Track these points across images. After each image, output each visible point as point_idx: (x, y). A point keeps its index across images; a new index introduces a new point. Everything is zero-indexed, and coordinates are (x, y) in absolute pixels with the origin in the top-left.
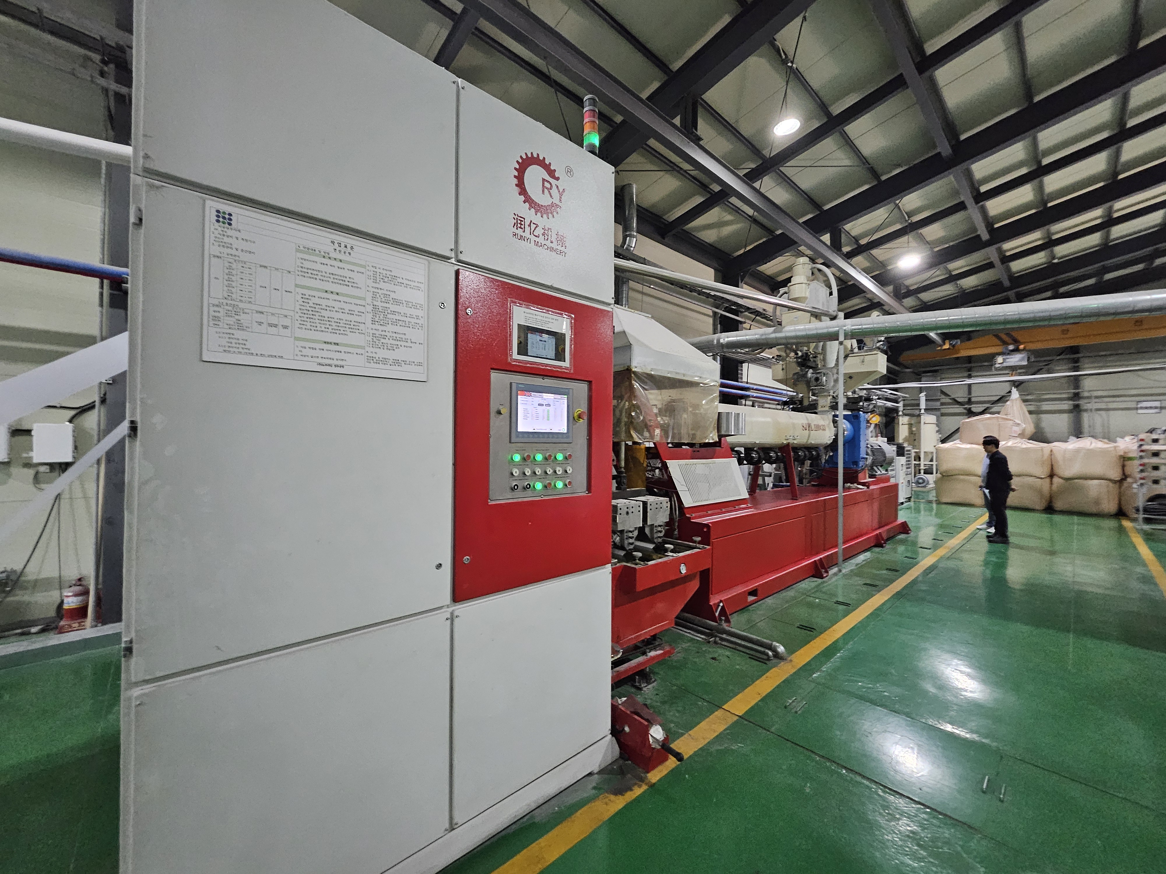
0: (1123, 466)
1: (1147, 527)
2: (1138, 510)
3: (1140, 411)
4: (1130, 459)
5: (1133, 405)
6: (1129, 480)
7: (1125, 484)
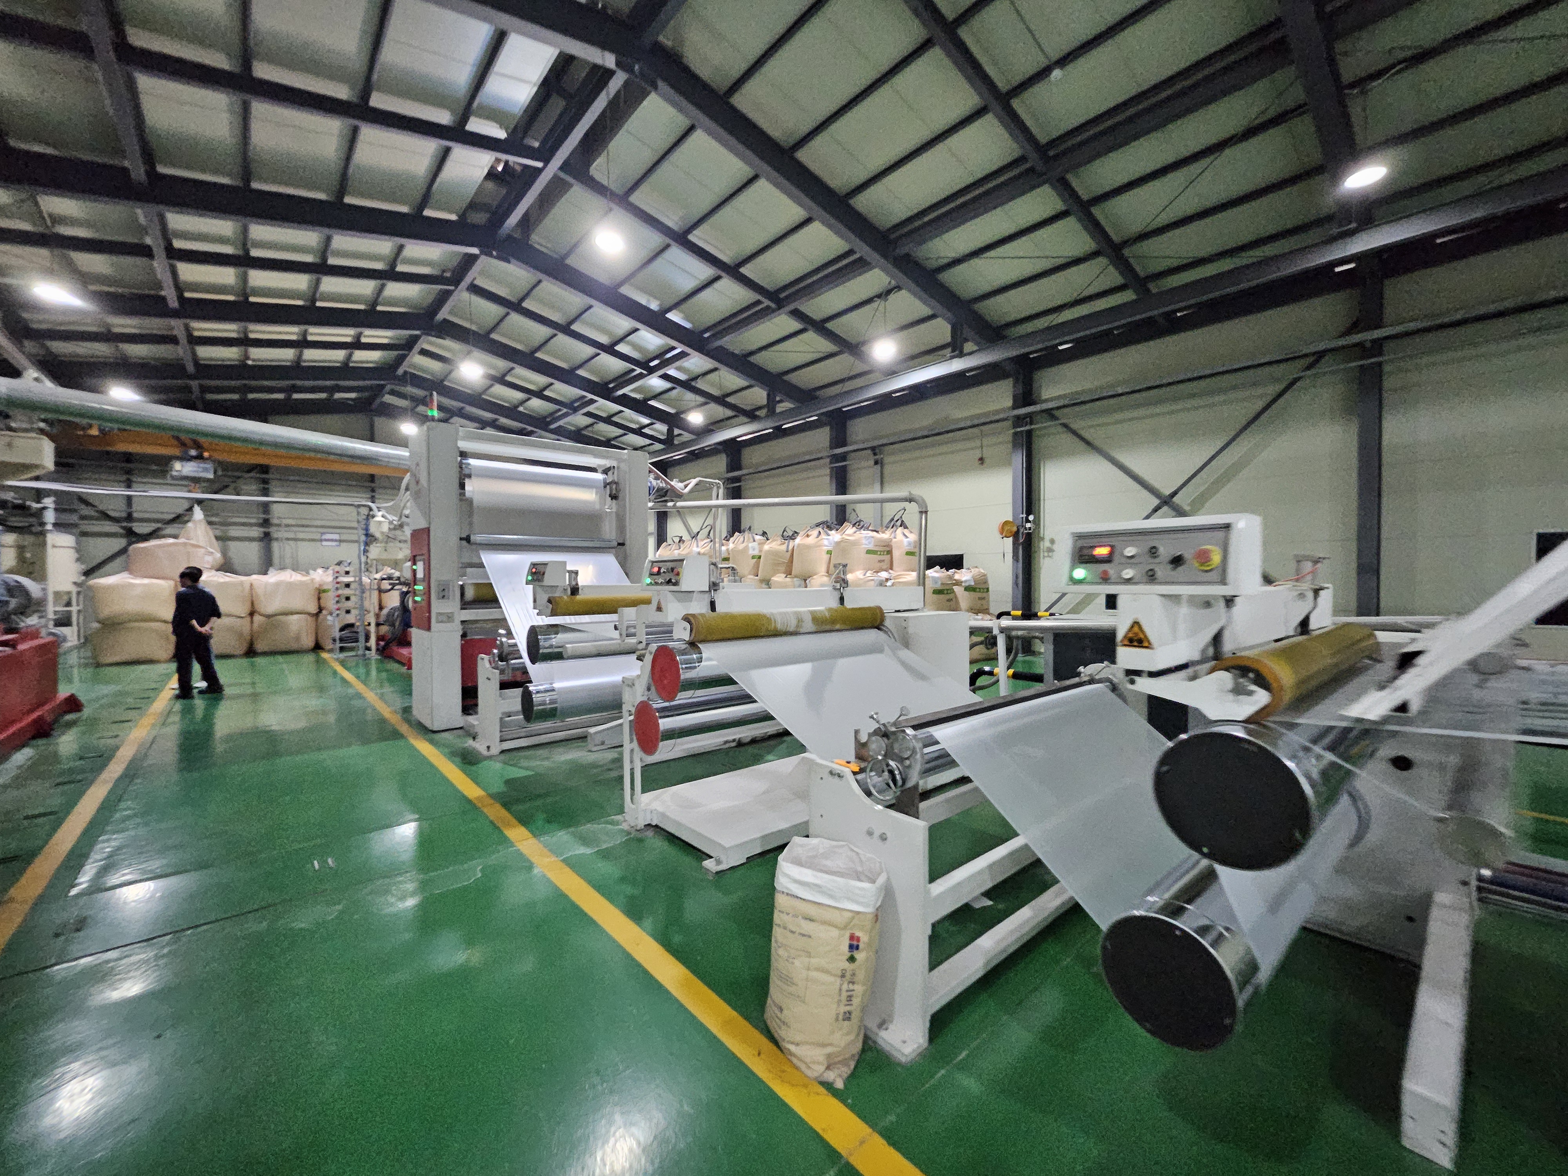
0: (319, 599)
1: (342, 656)
2: (334, 640)
3: (324, 543)
4: (324, 591)
5: (318, 537)
6: (324, 612)
7: (321, 616)
